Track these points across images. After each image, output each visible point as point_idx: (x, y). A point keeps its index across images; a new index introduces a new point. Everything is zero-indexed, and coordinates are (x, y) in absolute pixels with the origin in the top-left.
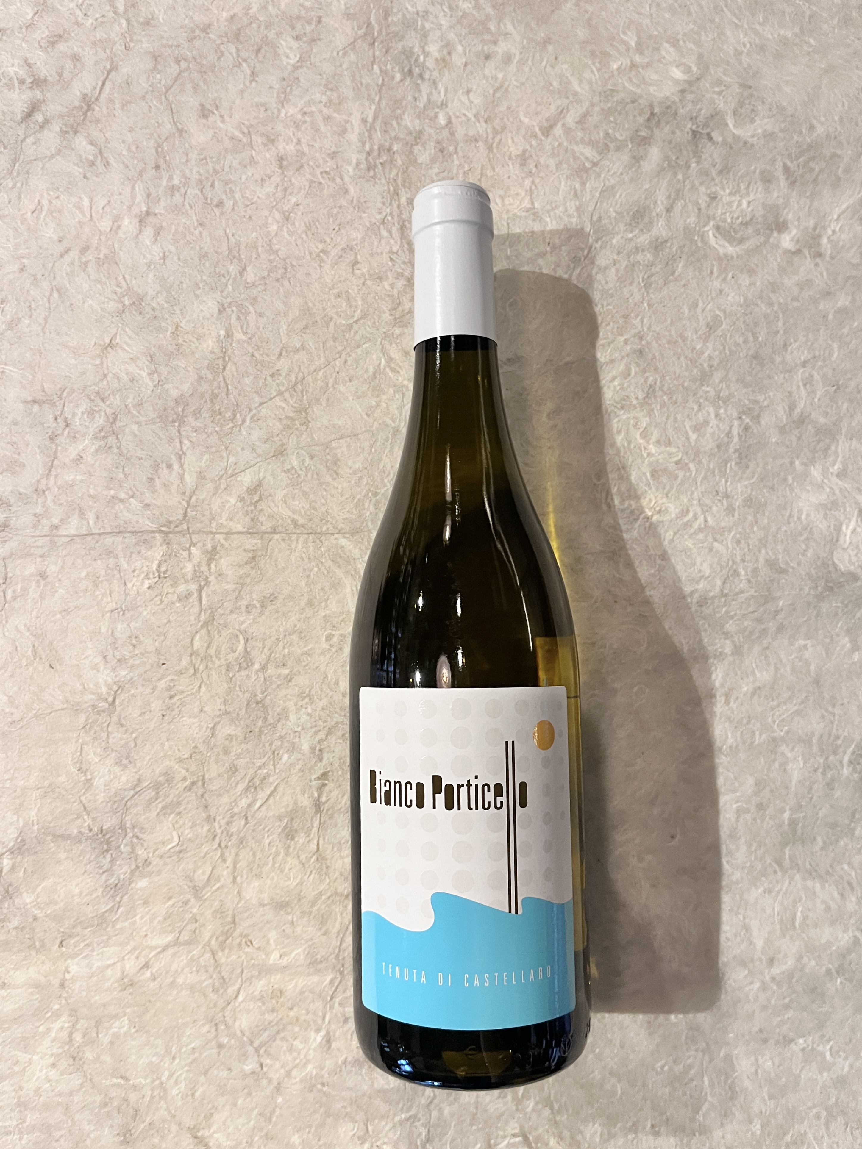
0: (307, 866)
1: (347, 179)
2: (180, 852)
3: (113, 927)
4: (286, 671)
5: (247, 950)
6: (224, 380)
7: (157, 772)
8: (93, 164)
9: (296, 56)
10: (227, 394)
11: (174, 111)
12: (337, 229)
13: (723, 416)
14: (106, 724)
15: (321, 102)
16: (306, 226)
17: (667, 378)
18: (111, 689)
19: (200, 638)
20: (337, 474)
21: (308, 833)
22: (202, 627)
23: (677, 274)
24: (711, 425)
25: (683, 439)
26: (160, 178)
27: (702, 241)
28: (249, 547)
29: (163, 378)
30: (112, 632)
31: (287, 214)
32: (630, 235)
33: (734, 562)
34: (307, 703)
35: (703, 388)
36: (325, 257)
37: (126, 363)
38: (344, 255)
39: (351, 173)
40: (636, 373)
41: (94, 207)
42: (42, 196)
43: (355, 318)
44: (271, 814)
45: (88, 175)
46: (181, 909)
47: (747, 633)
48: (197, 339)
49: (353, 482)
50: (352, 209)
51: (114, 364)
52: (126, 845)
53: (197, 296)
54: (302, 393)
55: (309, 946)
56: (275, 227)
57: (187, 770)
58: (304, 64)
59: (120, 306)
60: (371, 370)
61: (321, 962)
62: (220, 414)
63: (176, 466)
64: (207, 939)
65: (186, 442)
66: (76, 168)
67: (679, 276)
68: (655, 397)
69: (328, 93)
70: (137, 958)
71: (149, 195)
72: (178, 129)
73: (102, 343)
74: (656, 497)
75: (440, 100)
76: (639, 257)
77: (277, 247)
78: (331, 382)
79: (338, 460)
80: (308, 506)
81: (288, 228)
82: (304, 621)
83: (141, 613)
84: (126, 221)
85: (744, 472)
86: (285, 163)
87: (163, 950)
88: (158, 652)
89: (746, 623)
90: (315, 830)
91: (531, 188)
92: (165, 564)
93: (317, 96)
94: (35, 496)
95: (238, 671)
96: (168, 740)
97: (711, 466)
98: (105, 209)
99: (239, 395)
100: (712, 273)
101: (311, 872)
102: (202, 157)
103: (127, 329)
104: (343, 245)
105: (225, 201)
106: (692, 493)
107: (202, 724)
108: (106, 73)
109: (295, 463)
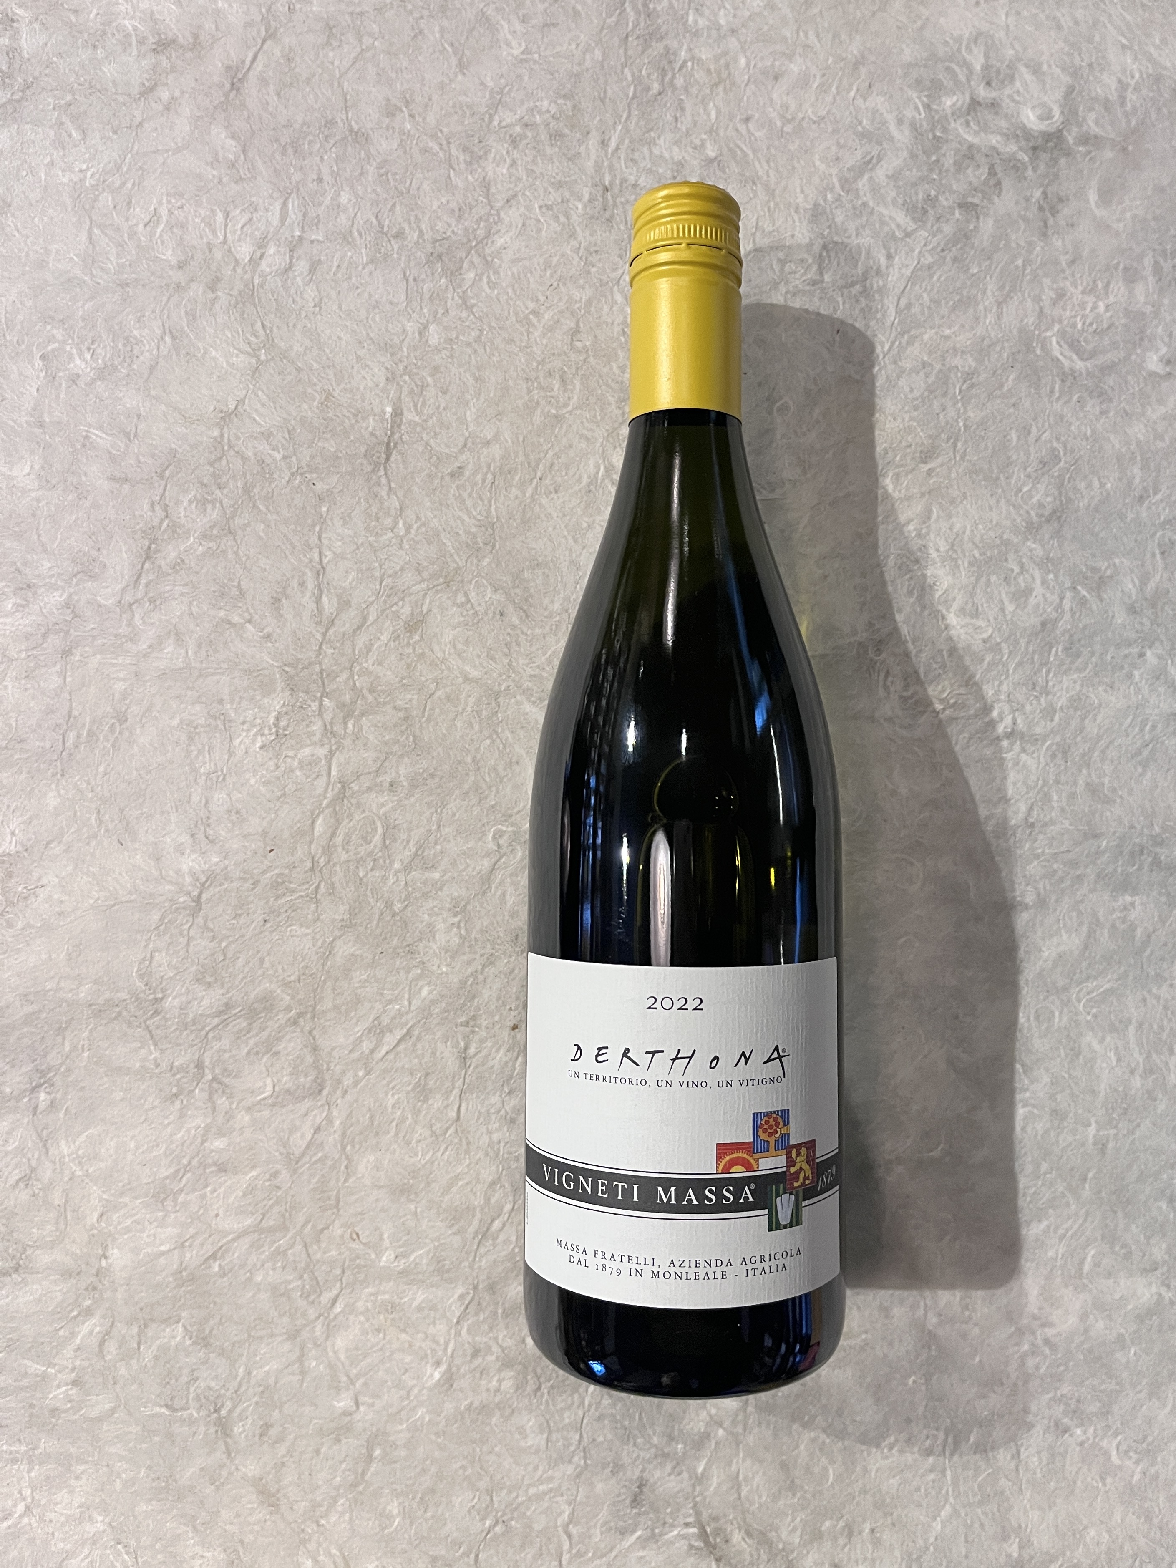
0: (441, 1139)
1: (575, 218)
2: (274, 1105)
3: (175, 1200)
4: (437, 875)
5: (353, 1245)
6: (386, 474)
7: (252, 996)
8: (233, 165)
9: (520, 45)
10: (388, 495)
11: (349, 103)
12: (555, 284)
13: (1052, 583)
14: (186, 927)
15: (548, 111)
16: (514, 278)
17: (980, 527)
18: (198, 880)
19: (324, 820)
20: (527, 616)
21: (448, 1093)
22: (328, 807)
23: (1006, 388)
24: (1034, 594)
25: (996, 609)
26: (323, 195)
27: (1043, 348)
28: (399, 703)
29: (303, 464)
30: (207, 802)
31: (489, 259)
32: (947, 332)
33: (1045, 782)
34: (459, 922)
35: (1029, 543)
36: (535, 321)
37: (256, 438)
38: (562, 320)
39: (580, 211)
40: (938, 517)
41: (230, 225)
42: (160, 203)
43: (569, 408)
44: (399, 1064)
45: (225, 180)
46: (267, 1184)
47: (1056, 878)
48: (355, 415)
49: (547, 628)
50: (577, 259)
51: (238, 438)
52: (202, 1090)
53: (359, 359)
54: (490, 502)
55: (435, 1248)
56: (472, 275)
57: (293, 997)
58: (529, 56)
59: (254, 361)
60: (585, 480)
61: (448, 1271)
62: (377, 519)
63: (310, 585)
64: (298, 1226)
65: (328, 553)
66: (209, 169)
67: (1009, 390)
68: (963, 551)
69: (559, 101)
70: (202, 1245)
71: (305, 215)
72: (351, 130)
73: (225, 409)
74: (952, 685)
75: (709, 124)
76: (957, 361)
77: (473, 301)
78: (529, 491)
79: (531, 596)
80: (485, 654)
81: (489, 277)
82: (466, 811)
83: (248, 780)
84: (272, 250)
85: (1072, 663)
86: (493, 190)
87: (238, 1237)
88: (265, 834)
89: (1055, 866)
90: (456, 1092)
91: (821, 255)
92: (286, 717)
93: (546, 103)
94: (118, 609)
95: (372, 870)
96: (269, 954)
97: (1030, 649)
98: (245, 229)
99: (405, 496)
100: (1052, 392)
101: (447, 1148)
102: (382, 171)
103: (260, 393)
104: (562, 305)
105: (407, 232)
106: (1001, 683)
107: (318, 936)
108: (260, 41)
109: (473, 595)
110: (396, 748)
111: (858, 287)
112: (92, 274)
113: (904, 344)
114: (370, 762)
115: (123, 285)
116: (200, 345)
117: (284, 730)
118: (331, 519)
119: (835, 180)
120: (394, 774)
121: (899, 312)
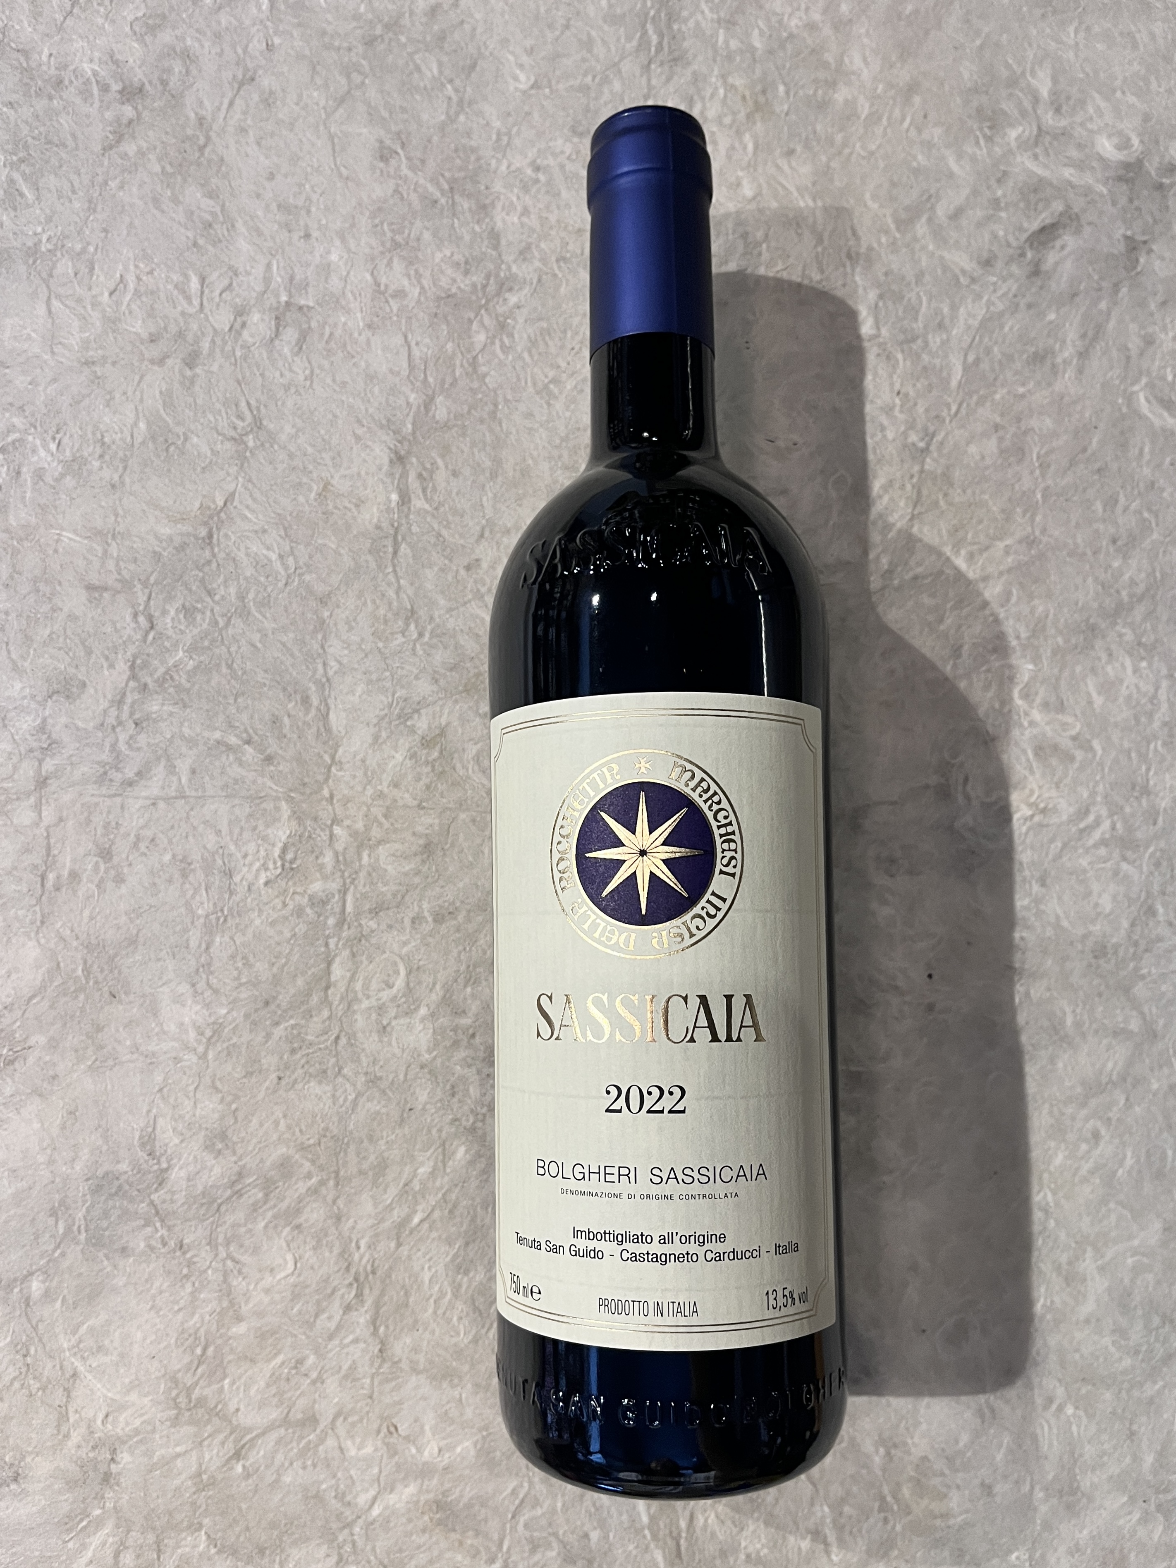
110: (417, 880)
111: (919, 342)
112: (53, 352)
113: (973, 405)
114: (389, 896)
115: (89, 363)
116: (180, 430)
117: (291, 862)
118: (336, 624)
119: (889, 220)
120: (416, 909)
121: (966, 368)
